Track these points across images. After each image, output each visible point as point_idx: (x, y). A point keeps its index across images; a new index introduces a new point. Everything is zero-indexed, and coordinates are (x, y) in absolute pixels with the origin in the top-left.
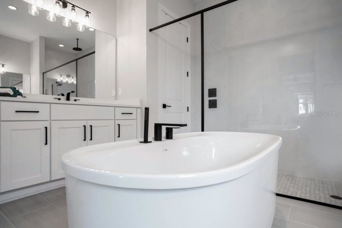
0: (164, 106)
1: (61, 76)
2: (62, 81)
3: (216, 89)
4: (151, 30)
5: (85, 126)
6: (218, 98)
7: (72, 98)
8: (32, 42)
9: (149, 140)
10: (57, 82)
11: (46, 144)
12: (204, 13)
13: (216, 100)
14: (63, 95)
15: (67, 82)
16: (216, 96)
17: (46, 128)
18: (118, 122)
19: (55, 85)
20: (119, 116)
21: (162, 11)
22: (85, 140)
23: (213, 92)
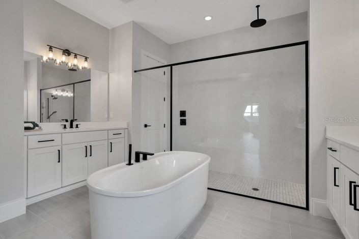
0: (146, 126)
1: (56, 91)
2: (57, 95)
3: (185, 111)
4: (135, 71)
5: (86, 147)
6: (187, 118)
7: (75, 124)
8: (29, 61)
9: (132, 162)
10: (52, 96)
11: (59, 162)
12: (173, 67)
13: (185, 119)
14: (67, 121)
15: (62, 96)
16: (185, 116)
17: (59, 151)
18: (110, 141)
19: (51, 99)
20: (111, 136)
21: (145, 55)
22: (86, 156)
23: (183, 114)
